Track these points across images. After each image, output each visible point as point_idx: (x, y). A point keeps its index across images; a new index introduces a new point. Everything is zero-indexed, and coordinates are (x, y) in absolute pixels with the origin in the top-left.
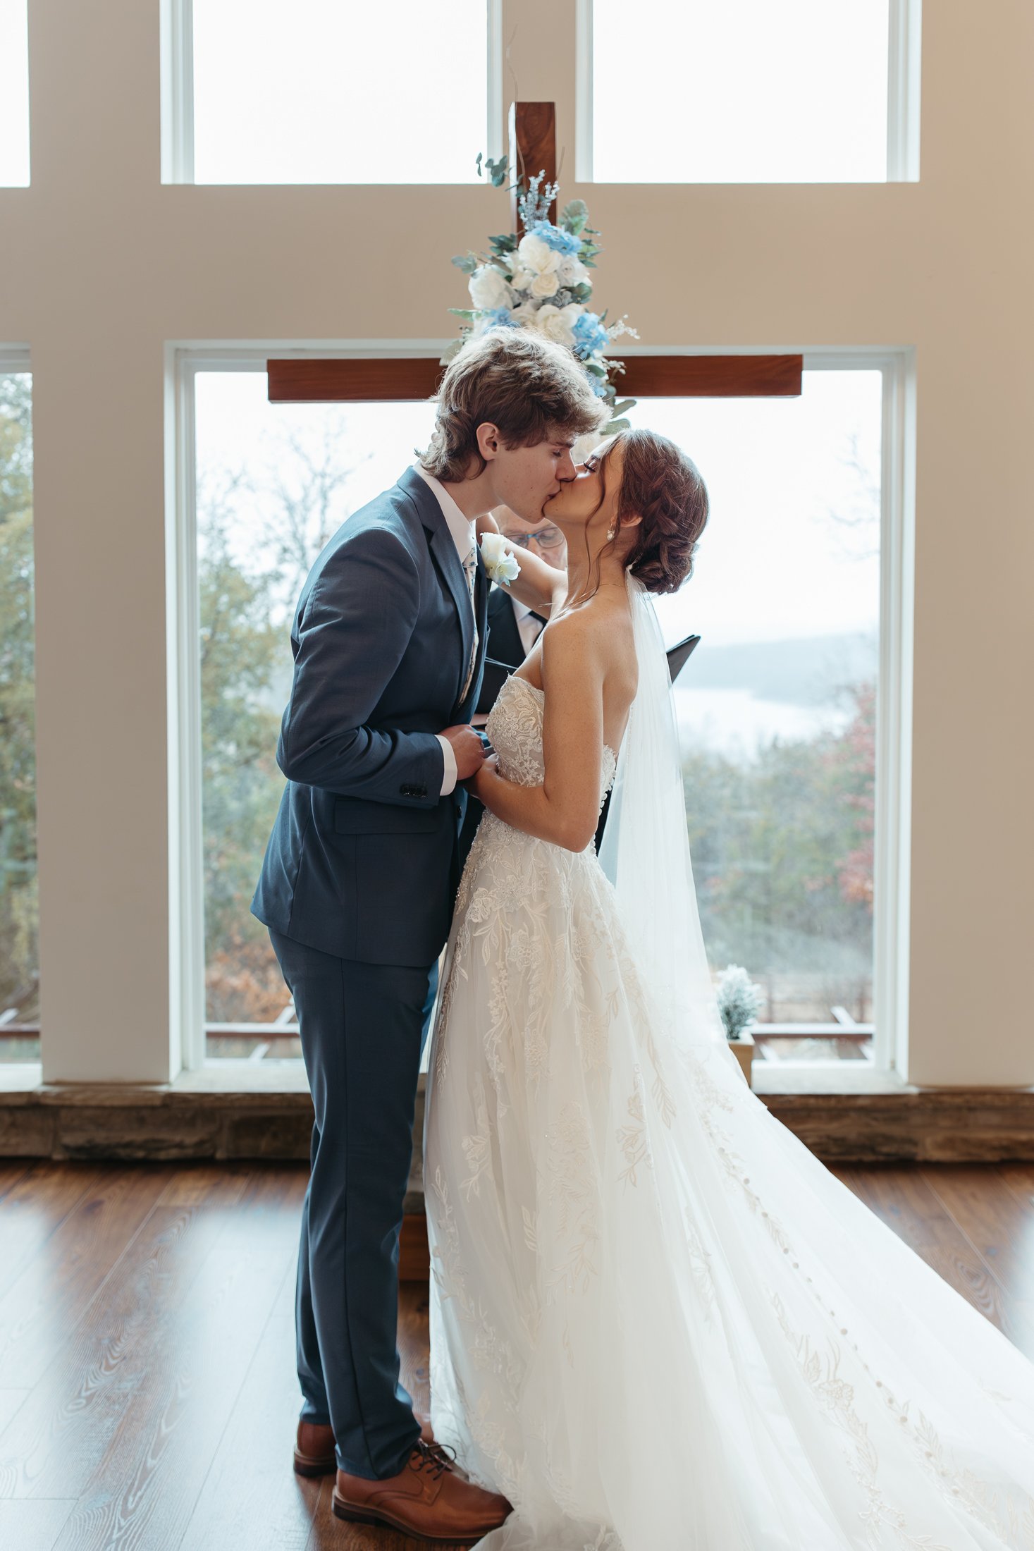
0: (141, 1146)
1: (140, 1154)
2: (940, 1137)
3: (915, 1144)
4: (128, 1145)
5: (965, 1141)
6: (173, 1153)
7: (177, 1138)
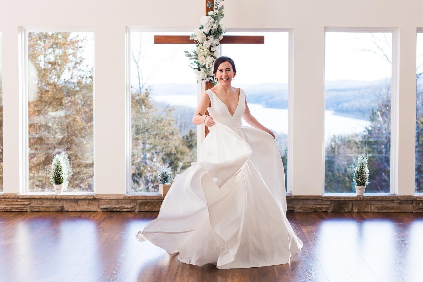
0: (118, 208)
1: (119, 210)
2: (300, 206)
3: (294, 208)
4: (115, 208)
5: (305, 207)
6: (126, 210)
7: (127, 206)
